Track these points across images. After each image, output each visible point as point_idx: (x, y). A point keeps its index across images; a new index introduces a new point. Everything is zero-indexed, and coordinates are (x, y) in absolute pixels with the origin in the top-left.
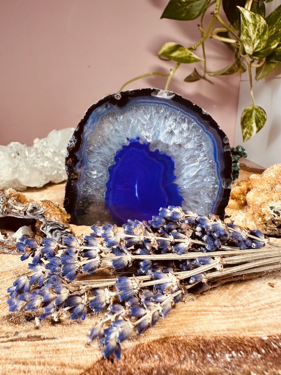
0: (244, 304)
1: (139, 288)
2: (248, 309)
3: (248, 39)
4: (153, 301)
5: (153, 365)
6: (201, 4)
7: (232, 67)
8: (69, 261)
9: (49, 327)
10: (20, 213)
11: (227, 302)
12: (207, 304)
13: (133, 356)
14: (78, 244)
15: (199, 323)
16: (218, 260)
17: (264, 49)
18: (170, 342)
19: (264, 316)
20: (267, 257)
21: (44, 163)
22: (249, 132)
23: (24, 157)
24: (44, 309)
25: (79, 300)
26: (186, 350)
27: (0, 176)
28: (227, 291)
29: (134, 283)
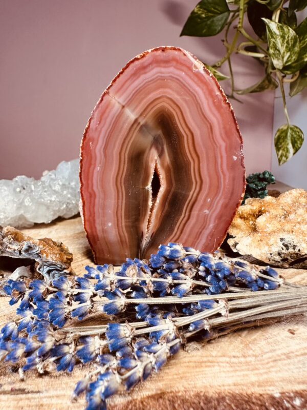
0: (257, 354)
1: (131, 337)
2: (261, 360)
3: (276, 53)
4: (146, 352)
6: (222, 18)
7: (262, 83)
8: (57, 306)
9: (36, 379)
10: (15, 252)
11: (238, 351)
12: (214, 353)
14: (69, 286)
15: (202, 376)
16: (222, 303)
17: (296, 61)
18: (167, 398)
20: (281, 299)
21: (51, 197)
22: (285, 154)
23: (29, 191)
24: (26, 360)
25: (66, 349)
26: (184, 407)
27: (5, 213)
28: (239, 339)
29: (126, 330)
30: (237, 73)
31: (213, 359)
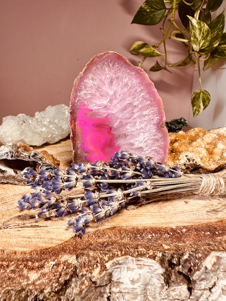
0: (166, 212)
1: (98, 198)
2: (168, 214)
3: (195, 40)
4: (106, 205)
5: (105, 241)
6: (161, 13)
7: (185, 60)
8: (56, 183)
9: (44, 222)
10: (26, 157)
11: (156, 210)
12: (143, 211)
13: (94, 235)
14: (62, 173)
15: (136, 220)
17: (207, 47)
18: (116, 229)
19: (177, 217)
20: (181, 183)
21: (42, 128)
22: (197, 109)
23: (28, 124)
24: (40, 209)
25: (62, 204)
26: (125, 233)
27: (12, 137)
28: (157, 205)
29: (96, 195)
30: (170, 52)
31: (143, 214)
